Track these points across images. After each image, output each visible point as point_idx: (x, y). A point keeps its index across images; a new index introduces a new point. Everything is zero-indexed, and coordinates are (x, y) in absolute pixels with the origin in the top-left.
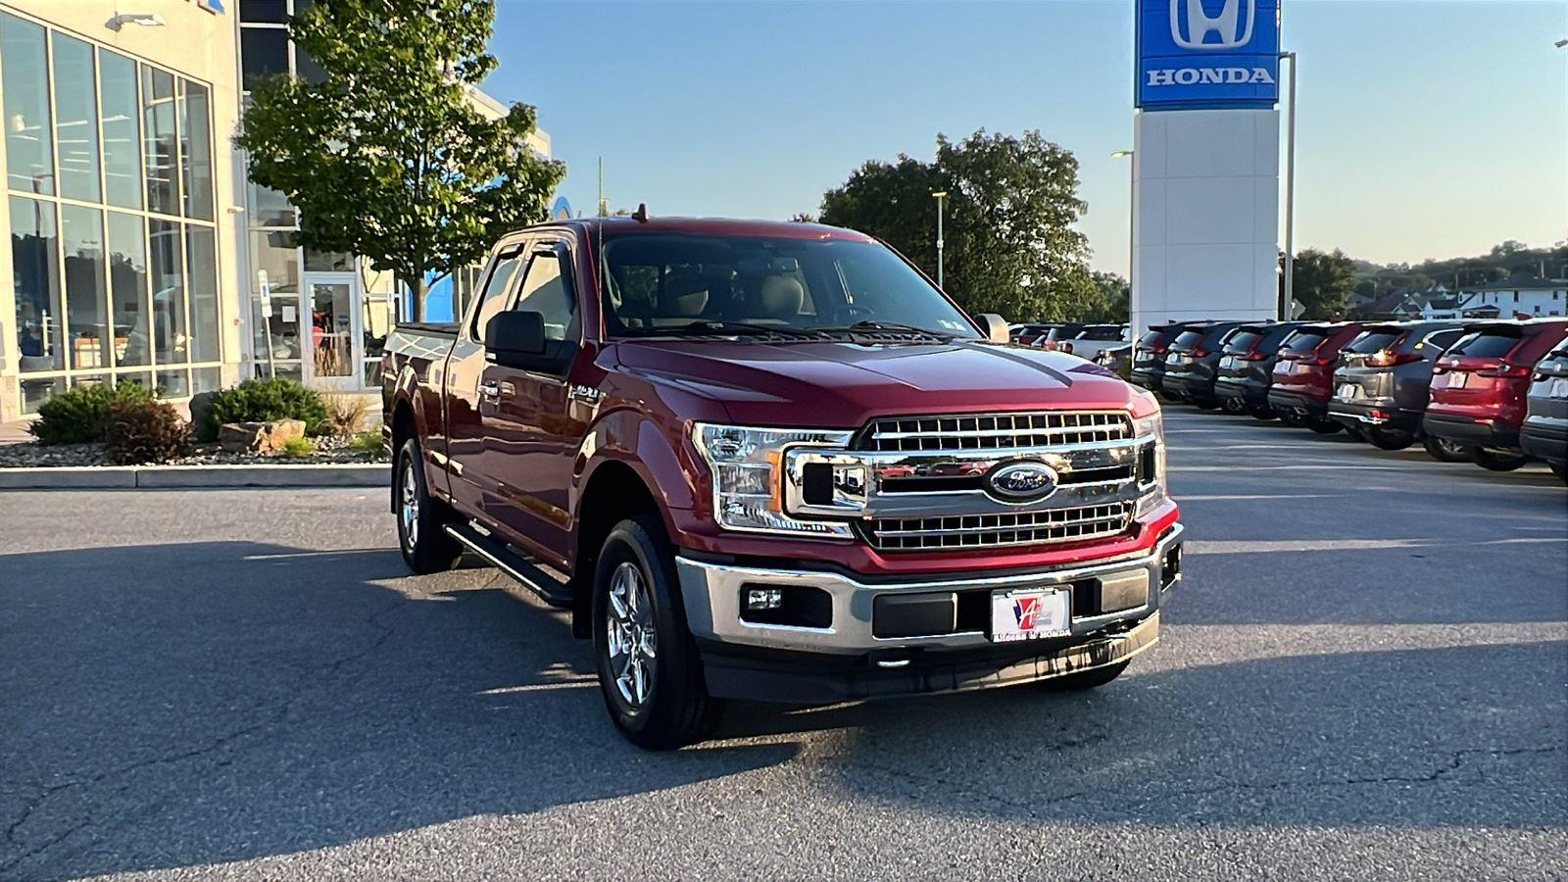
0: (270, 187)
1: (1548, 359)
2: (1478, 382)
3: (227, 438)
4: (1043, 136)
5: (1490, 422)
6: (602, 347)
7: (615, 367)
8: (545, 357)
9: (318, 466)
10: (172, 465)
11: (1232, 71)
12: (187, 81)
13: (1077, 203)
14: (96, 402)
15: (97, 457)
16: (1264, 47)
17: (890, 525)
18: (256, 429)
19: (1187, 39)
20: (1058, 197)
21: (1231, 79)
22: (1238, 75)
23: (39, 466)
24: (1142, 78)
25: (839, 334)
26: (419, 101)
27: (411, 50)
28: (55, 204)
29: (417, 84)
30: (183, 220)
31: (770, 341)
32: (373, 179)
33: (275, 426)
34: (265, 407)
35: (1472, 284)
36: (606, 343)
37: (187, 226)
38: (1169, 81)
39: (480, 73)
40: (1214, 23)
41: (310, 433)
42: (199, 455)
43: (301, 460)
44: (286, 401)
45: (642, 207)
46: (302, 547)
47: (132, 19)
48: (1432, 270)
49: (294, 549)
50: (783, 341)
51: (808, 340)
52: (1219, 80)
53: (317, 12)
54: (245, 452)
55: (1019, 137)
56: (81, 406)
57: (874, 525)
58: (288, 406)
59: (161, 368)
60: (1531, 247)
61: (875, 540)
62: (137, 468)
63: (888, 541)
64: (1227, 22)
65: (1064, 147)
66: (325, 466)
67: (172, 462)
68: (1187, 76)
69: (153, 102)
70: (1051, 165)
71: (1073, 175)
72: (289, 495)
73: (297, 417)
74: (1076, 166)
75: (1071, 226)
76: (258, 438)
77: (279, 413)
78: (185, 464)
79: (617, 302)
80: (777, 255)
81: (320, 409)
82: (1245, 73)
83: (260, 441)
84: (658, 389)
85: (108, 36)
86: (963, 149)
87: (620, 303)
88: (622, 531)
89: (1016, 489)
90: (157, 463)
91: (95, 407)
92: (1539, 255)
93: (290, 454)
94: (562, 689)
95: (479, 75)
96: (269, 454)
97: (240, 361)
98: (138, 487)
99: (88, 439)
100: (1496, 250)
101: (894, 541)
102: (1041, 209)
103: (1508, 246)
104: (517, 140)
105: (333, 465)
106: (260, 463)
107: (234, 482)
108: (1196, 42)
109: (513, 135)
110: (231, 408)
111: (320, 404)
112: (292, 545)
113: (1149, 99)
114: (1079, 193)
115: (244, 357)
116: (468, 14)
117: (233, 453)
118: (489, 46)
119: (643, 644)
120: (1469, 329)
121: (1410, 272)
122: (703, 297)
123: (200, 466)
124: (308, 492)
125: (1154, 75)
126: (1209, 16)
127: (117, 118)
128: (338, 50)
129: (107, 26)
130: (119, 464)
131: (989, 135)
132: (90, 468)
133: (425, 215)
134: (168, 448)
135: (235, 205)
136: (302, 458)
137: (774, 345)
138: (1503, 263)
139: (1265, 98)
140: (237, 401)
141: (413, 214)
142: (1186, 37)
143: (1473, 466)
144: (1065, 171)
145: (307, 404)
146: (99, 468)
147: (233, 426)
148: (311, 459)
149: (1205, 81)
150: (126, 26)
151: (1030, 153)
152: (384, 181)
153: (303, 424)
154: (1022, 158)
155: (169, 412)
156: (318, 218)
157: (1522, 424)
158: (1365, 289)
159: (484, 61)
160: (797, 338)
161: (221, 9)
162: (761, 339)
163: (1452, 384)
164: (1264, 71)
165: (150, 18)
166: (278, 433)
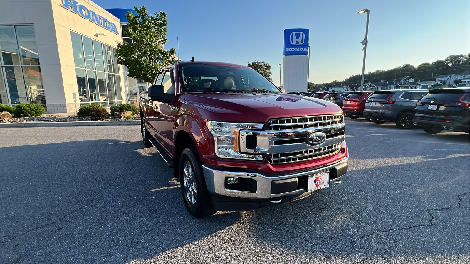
0: (122, 65)
1: (370, 99)
2: (353, 103)
3: (115, 115)
4: (265, 62)
5: (355, 110)
6: (180, 95)
7: (184, 101)
8: (165, 98)
9: (133, 121)
10: (104, 121)
11: (300, 49)
12: (113, 48)
13: (270, 73)
14: (90, 108)
15: (90, 119)
16: (306, 45)
17: (276, 155)
18: (121, 113)
19: (293, 43)
20: (267, 72)
21: (300, 50)
22: (302, 49)
23: (77, 121)
24: (285, 50)
25: (249, 92)
26: (151, 47)
27: (149, 36)
28: (86, 70)
29: (151, 43)
30: (113, 74)
31: (229, 93)
32: (143, 63)
33: (125, 113)
34: (124, 109)
35: (330, 87)
36: (181, 94)
37: (114, 75)
38: (290, 50)
39: (165, 42)
40: (297, 40)
41: (133, 114)
42: (110, 118)
43: (131, 119)
44: (128, 108)
45: (193, 58)
46: (123, 140)
47: (100, 34)
48: (324, 85)
49: (121, 141)
50: (233, 93)
51: (240, 93)
52: (298, 50)
53: (129, 28)
54: (119, 118)
55: (261, 62)
56: (87, 109)
57: (270, 155)
58: (128, 109)
59: (110, 101)
60: (339, 81)
61: (271, 161)
62: (97, 121)
63: (275, 161)
64: (300, 40)
65: (268, 64)
66: (135, 121)
67: (104, 120)
68: (293, 49)
69: (107, 52)
70: (266, 67)
71: (270, 69)
72: (126, 127)
73: (130, 111)
74: (270, 67)
75: (270, 77)
76: (122, 115)
77: (126, 110)
78: (107, 120)
79: (185, 83)
80: (229, 71)
81: (135, 109)
82: (303, 49)
83: (122, 116)
84: (198, 109)
85: (95, 38)
86: (252, 64)
87: (187, 83)
88: (187, 151)
89: (315, 142)
90: (101, 120)
91: (90, 109)
92: (340, 82)
93: (128, 118)
94: (173, 188)
95: (164, 43)
96: (124, 118)
97: (126, 100)
98: (96, 125)
99: (89, 115)
100: (334, 81)
101: (277, 161)
102: (265, 74)
103: (336, 81)
104: (172, 56)
105: (136, 121)
106: (122, 120)
107: (116, 124)
108: (295, 43)
109: (171, 55)
110: (117, 109)
111: (135, 108)
112: (121, 140)
113: (286, 53)
114: (271, 72)
115: (126, 99)
116: (161, 30)
117: (117, 118)
118: (166, 37)
119: (193, 187)
120: (350, 93)
121: (321, 85)
122: (210, 84)
123: (109, 121)
124: (131, 126)
125: (287, 49)
126: (297, 39)
127: (99, 55)
128: (133, 36)
129: (94, 36)
130: (93, 120)
131: (256, 62)
132: (87, 122)
133: (154, 71)
134: (103, 117)
135: (123, 71)
136: (130, 119)
137: (230, 94)
138: (335, 84)
139: (306, 53)
140: (118, 108)
141: (151, 70)
142: (293, 42)
143: (349, 118)
144: (269, 68)
145: (132, 108)
146: (89, 122)
147: (117, 113)
148: (132, 119)
149: (296, 50)
150: (98, 36)
151: (263, 65)
152: (145, 63)
153: (131, 112)
154: (261, 66)
155: (105, 110)
156: (132, 71)
157: (363, 111)
158: (314, 88)
159: (165, 40)
160: (237, 92)
161: (119, 34)
162: (227, 93)
163: (347, 103)
164: (306, 49)
165: (103, 34)
166: (126, 114)
